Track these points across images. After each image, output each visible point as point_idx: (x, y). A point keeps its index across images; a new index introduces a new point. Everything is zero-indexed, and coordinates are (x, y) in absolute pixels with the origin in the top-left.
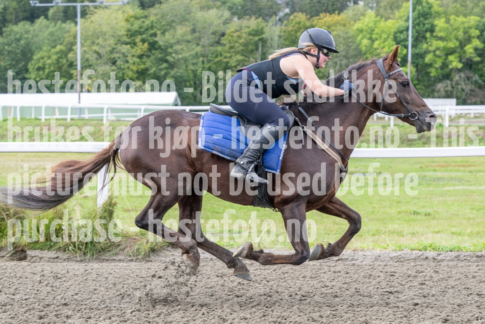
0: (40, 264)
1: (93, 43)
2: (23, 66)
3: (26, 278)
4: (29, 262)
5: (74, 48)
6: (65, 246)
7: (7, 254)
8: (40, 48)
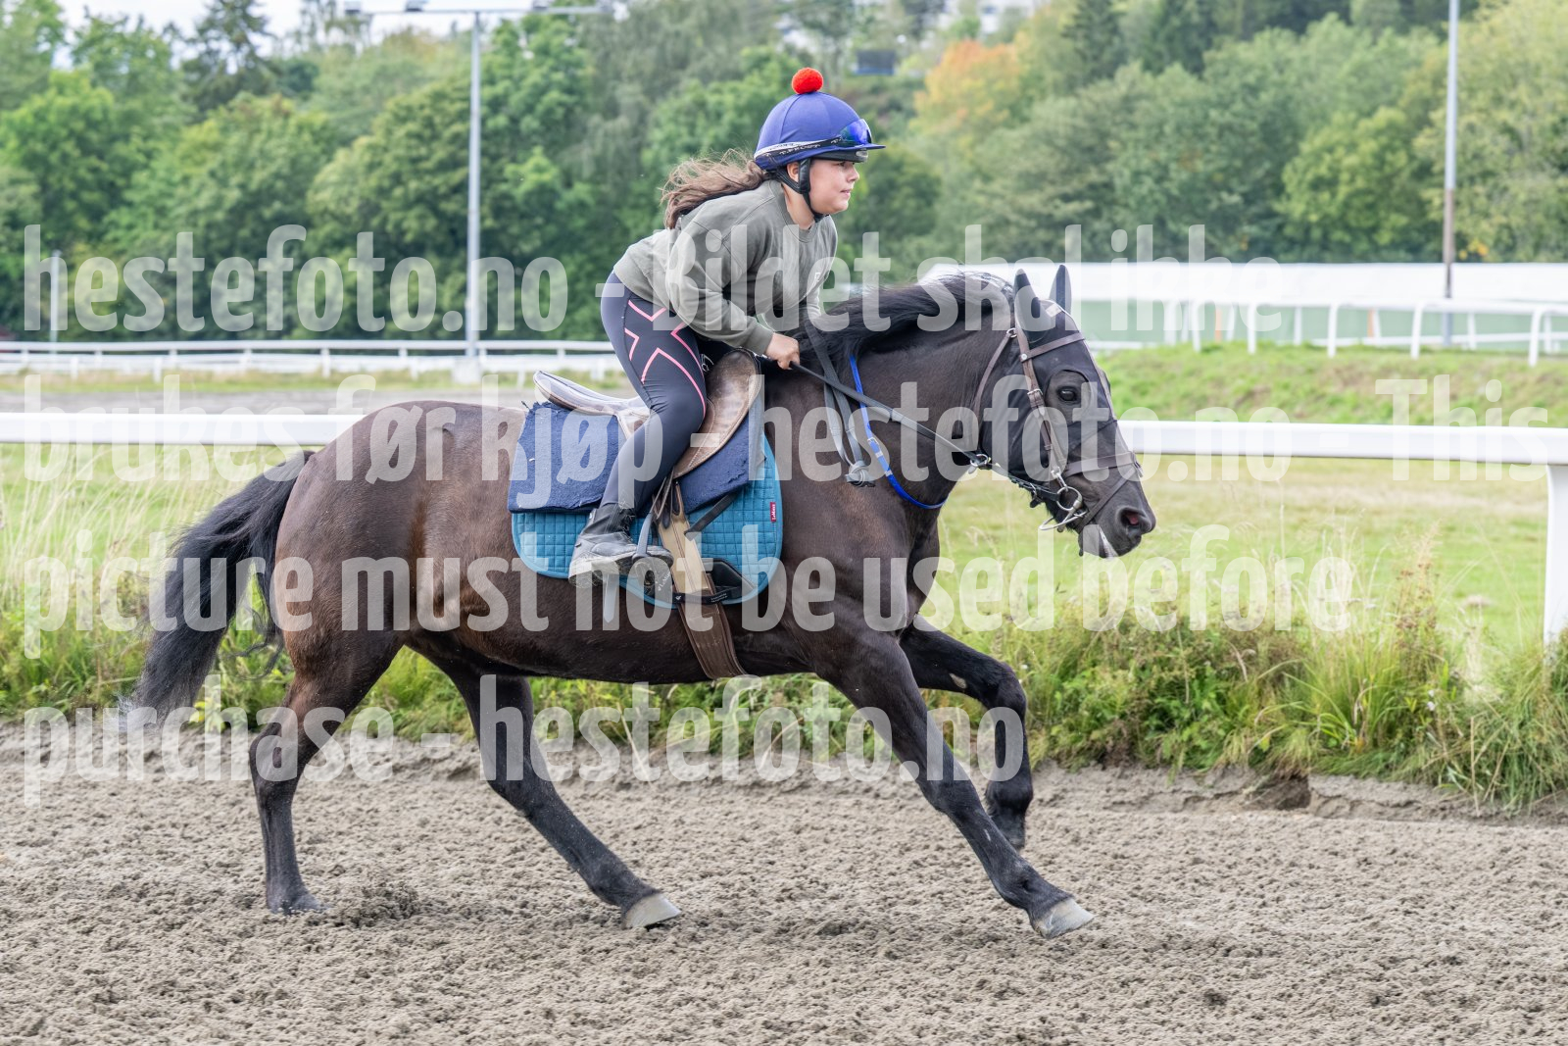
0: (1350, 822)
1: (1498, 100)
2: (1268, 174)
3: (1311, 867)
4: (1316, 815)
5: (1435, 116)
6: (1436, 767)
7: (1245, 787)
8: (1324, 118)
